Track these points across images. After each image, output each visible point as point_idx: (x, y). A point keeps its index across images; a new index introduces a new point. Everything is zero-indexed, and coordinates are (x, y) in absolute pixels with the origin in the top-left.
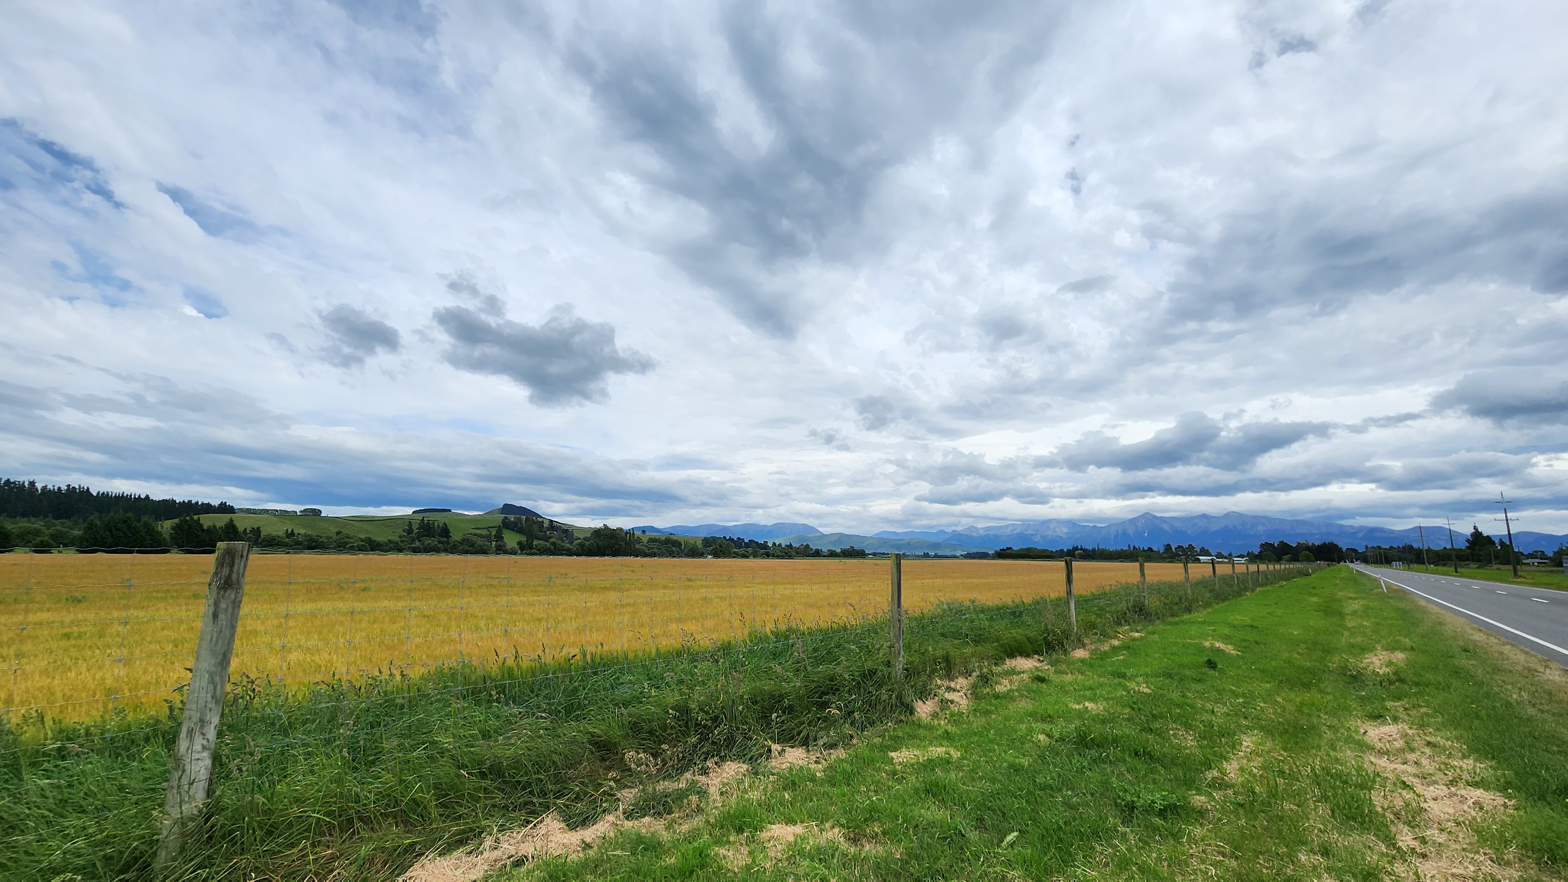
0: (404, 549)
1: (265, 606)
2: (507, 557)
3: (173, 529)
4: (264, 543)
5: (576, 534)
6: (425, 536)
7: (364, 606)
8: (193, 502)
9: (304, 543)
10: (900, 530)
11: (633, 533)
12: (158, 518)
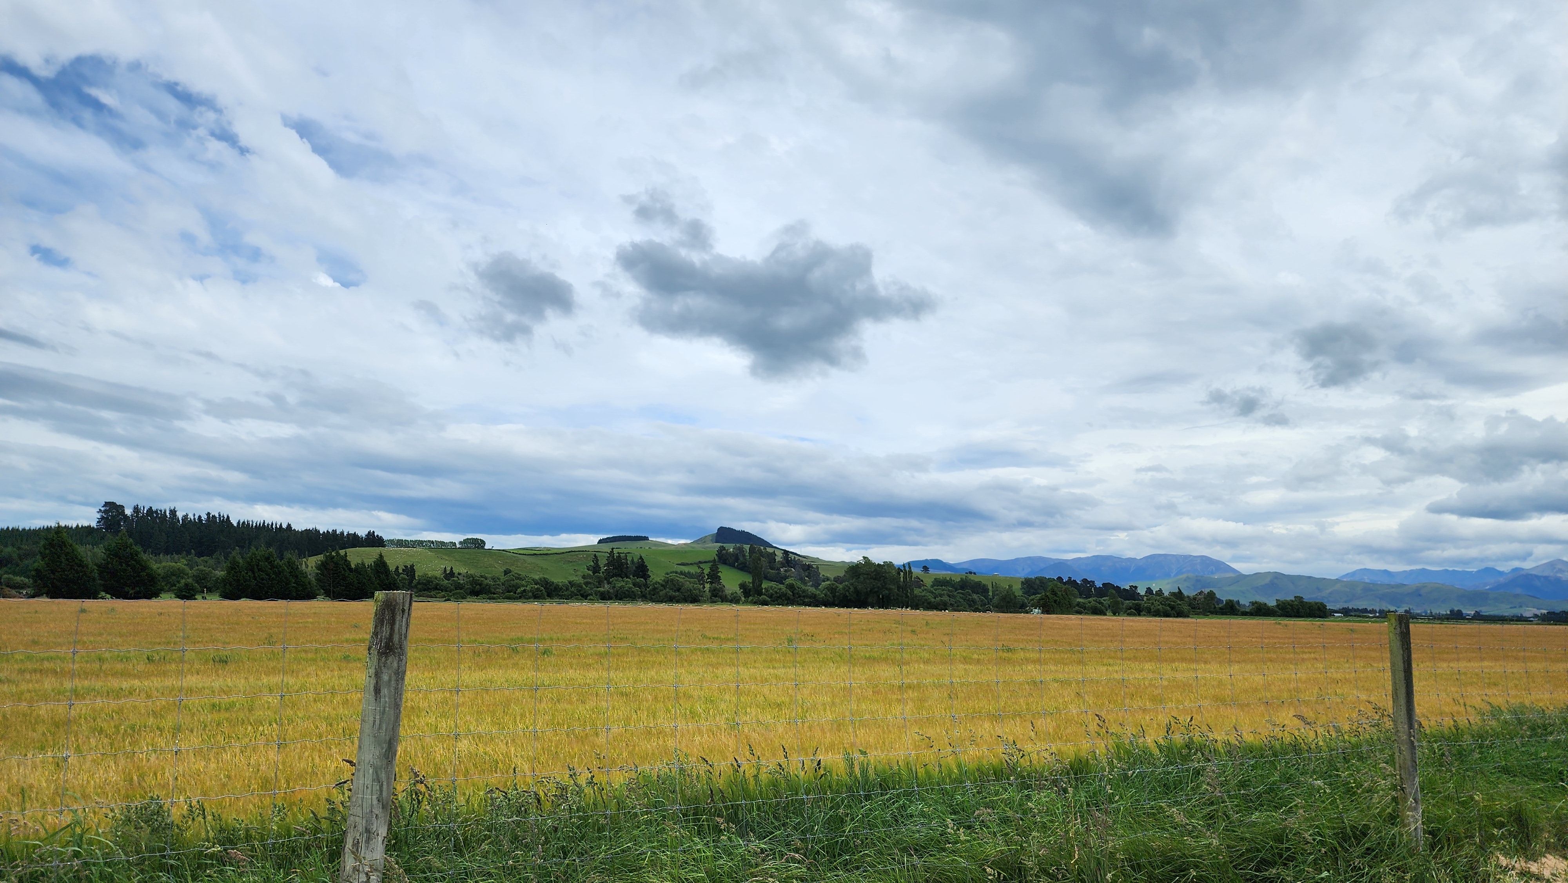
0: (589, 595)
1: (426, 674)
2: (725, 608)
3: (318, 568)
4: (420, 587)
5: (823, 573)
6: (616, 575)
7: (544, 677)
8: (338, 532)
9: (466, 587)
10: (1397, 567)
11: (910, 572)
12: (302, 554)
